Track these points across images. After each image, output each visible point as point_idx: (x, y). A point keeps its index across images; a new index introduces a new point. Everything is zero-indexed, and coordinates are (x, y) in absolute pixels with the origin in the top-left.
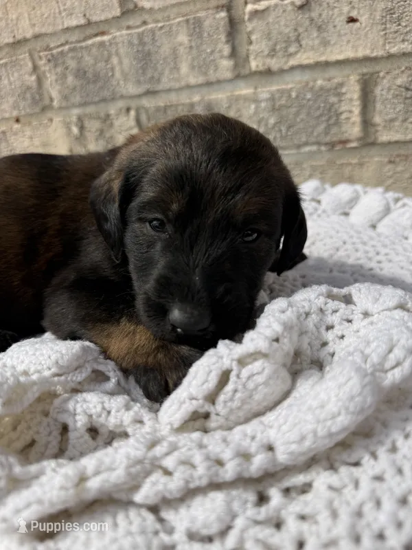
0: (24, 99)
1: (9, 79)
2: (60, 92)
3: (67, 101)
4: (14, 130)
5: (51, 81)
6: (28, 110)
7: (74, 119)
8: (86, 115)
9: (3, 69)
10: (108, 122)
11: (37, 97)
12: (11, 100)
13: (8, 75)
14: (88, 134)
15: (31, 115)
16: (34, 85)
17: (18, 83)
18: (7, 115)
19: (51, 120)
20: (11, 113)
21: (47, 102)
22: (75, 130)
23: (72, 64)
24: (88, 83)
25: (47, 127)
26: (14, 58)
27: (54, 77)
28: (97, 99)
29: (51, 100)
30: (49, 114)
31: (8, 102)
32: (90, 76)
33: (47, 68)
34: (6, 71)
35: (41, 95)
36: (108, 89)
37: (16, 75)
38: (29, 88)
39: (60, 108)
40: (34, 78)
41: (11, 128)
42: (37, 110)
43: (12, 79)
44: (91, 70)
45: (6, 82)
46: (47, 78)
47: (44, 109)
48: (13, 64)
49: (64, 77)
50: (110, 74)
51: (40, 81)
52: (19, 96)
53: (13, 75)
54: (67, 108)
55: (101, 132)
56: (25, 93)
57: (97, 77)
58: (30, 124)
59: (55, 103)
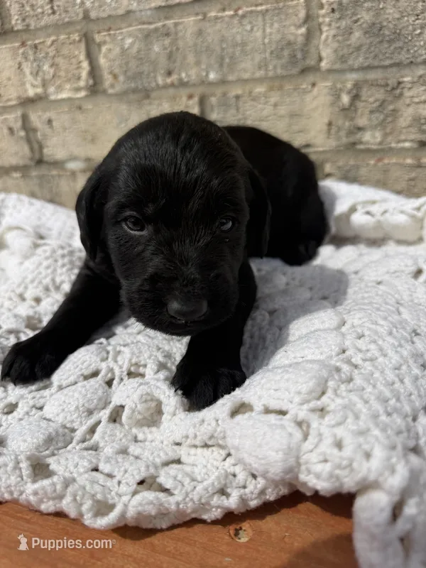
0: (279, 57)
1: (264, 31)
2: (336, 51)
3: (343, 62)
4: (253, 94)
5: (327, 36)
6: (279, 71)
7: (349, 85)
8: (366, 81)
9: (260, 18)
10: (398, 91)
11: (299, 55)
12: (258, 58)
13: (264, 25)
14: (360, 105)
15: (283, 77)
16: (300, 40)
17: (276, 37)
18: (246, 76)
19: (314, 85)
20: (254, 73)
21: (311, 62)
22: (346, 99)
23: (366, 17)
24: (381, 42)
25: (305, 92)
26: (281, 5)
27: (333, 32)
28: (387, 62)
29: (320, 59)
30: (311, 78)
31: (253, 59)
32: (387, 32)
33: (327, 20)
34: (264, 20)
35: (305, 53)
36: (408, 50)
37: (276, 25)
38: (289, 44)
39: (330, 71)
40: (303, 30)
41: (250, 92)
42: (295, 71)
43: (268, 30)
44: (391, 26)
45: (259, 34)
46: (321, 32)
47: (304, 71)
48: (277, 11)
49: (349, 31)
50: (418, 31)
51: (309, 36)
52: (272, 53)
53: (272, 25)
54: (342, 71)
55: (383, 104)
56: (282, 49)
57: (397, 35)
58: (281, 88)
59: (323, 64)
